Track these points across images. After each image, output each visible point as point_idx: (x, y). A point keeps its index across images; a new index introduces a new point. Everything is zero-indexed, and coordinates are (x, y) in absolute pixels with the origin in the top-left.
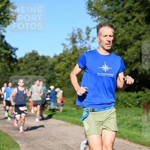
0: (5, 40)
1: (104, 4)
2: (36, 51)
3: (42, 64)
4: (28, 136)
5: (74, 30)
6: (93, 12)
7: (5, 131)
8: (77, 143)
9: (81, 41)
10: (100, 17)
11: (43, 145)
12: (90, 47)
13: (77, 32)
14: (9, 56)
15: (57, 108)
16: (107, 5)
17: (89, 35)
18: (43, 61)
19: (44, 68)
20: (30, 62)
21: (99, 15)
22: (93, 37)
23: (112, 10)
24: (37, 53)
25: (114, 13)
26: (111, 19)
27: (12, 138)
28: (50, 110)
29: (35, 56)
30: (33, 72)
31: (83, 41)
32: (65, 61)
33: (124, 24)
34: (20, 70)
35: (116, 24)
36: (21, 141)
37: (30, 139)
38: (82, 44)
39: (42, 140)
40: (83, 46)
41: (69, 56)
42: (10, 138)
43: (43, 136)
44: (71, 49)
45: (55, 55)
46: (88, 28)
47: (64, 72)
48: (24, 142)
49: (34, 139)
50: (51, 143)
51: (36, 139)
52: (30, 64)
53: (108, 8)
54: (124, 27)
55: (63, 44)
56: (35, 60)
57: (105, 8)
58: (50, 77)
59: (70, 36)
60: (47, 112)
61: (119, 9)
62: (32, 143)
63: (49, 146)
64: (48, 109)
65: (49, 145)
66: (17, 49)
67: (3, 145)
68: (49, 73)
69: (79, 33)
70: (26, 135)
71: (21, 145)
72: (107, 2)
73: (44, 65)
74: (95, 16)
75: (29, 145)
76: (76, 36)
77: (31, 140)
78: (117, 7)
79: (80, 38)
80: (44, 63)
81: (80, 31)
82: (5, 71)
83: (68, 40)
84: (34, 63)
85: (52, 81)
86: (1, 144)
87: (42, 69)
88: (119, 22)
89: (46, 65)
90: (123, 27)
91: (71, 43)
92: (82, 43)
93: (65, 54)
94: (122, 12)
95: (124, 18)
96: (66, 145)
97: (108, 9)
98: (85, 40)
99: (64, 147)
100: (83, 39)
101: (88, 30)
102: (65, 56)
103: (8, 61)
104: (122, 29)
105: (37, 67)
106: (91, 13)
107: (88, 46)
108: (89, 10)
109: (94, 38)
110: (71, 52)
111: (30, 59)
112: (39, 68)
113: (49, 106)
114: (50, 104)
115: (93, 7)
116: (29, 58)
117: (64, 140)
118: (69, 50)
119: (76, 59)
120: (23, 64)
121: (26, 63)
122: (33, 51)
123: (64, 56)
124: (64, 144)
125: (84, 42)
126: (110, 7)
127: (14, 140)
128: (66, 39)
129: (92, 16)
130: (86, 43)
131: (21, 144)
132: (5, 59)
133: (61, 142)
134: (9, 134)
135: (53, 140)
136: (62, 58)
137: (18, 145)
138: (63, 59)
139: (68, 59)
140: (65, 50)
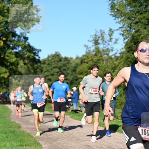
0: (28, 42)
1: (127, 5)
2: (59, 53)
3: (64, 65)
4: (51, 137)
5: (97, 32)
6: (116, 14)
7: (28, 131)
8: (99, 144)
9: (104, 42)
10: (122, 18)
11: (66, 145)
12: (113, 48)
13: (100, 33)
14: (32, 58)
15: (79, 109)
16: (130, 6)
17: (112, 37)
18: (65, 62)
19: (67, 70)
20: (53, 63)
21: (122, 16)
22: (116, 38)
23: (134, 11)
24: (60, 54)
25: (137, 14)
26: (133, 20)
27: (34, 138)
28: (72, 111)
29: (58, 57)
30: (55, 73)
31: (106, 42)
32: (87, 63)
33: (147, 25)
34: (43, 72)
35: (139, 25)
36: (44, 142)
37: (52, 140)
38: (104, 46)
39: (64, 141)
40: (105, 47)
41: (91, 57)
42: (33, 138)
43: (65, 136)
44: (93, 51)
45: (77, 56)
46: (111, 30)
47: (86, 73)
48: (46, 143)
49: (56, 140)
50: (73, 144)
51: (59, 139)
52: (53, 66)
53: (131, 9)
54: (147, 29)
55: (85, 46)
56: (58, 62)
57: (128, 10)
58: (72, 78)
59: (93, 37)
60: (69, 113)
61: (142, 10)
62: (55, 143)
63: (72, 147)
64: (70, 110)
65: (72, 145)
66: (40, 50)
67: (26, 145)
68: (72, 75)
69: (102, 34)
70: (49, 135)
71: (43, 146)
72: (130, 4)
73: (66, 66)
74: (117, 17)
75: (52, 145)
76: (99, 37)
77: (54, 140)
78: (139, 8)
79: (103, 39)
80: (67, 65)
81: (102, 33)
82: (28, 72)
83: (90, 42)
84: (57, 64)
85: (75, 82)
86: (25, 144)
87: (65, 70)
88: (142, 23)
89: (68, 66)
90: (145, 28)
91: (94, 44)
92: (105, 44)
93: (87, 55)
94: (144, 13)
95: (147, 19)
96: (88, 146)
97: (130, 11)
98: (107, 42)
99: (87, 148)
100: (106, 40)
101: (111, 32)
102: (88, 58)
103: (31, 63)
104: (145, 30)
105: (60, 68)
106: (114, 15)
107: (111, 47)
108: (111, 12)
109: (117, 40)
110: (94, 53)
111: (53, 61)
112: (62, 70)
113: (71, 107)
114: (72, 105)
115: (116, 9)
116: (52, 59)
117: (86, 141)
118: (91, 52)
119: (99, 60)
120: (46, 65)
121: (48, 64)
122: (56, 53)
123: (86, 58)
124: (86, 145)
125: (106, 44)
126: (133, 8)
127: (37, 140)
128: (88, 41)
129: (114, 18)
130: (109, 44)
131: (44, 144)
132: (29, 61)
133: (83, 143)
134: (32, 135)
135: (76, 141)
136: (85, 59)
137: (41, 145)
138: (86, 61)
139: (90, 61)
140: (88, 51)
